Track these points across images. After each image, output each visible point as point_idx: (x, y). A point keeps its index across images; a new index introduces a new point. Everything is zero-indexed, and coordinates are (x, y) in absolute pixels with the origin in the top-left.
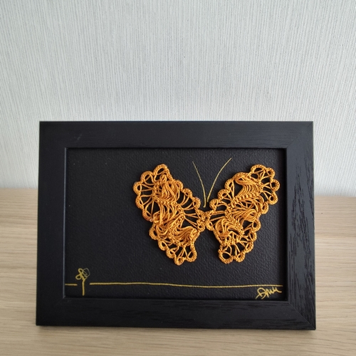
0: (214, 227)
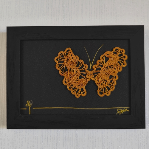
0: (95, 78)
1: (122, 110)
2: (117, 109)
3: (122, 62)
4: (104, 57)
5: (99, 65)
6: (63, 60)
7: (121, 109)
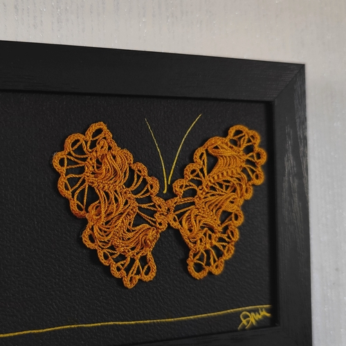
1: (253, 314)
2: (240, 312)
3: (253, 172)
4: (205, 156)
5: (192, 180)
6: (82, 164)
7: (250, 311)
